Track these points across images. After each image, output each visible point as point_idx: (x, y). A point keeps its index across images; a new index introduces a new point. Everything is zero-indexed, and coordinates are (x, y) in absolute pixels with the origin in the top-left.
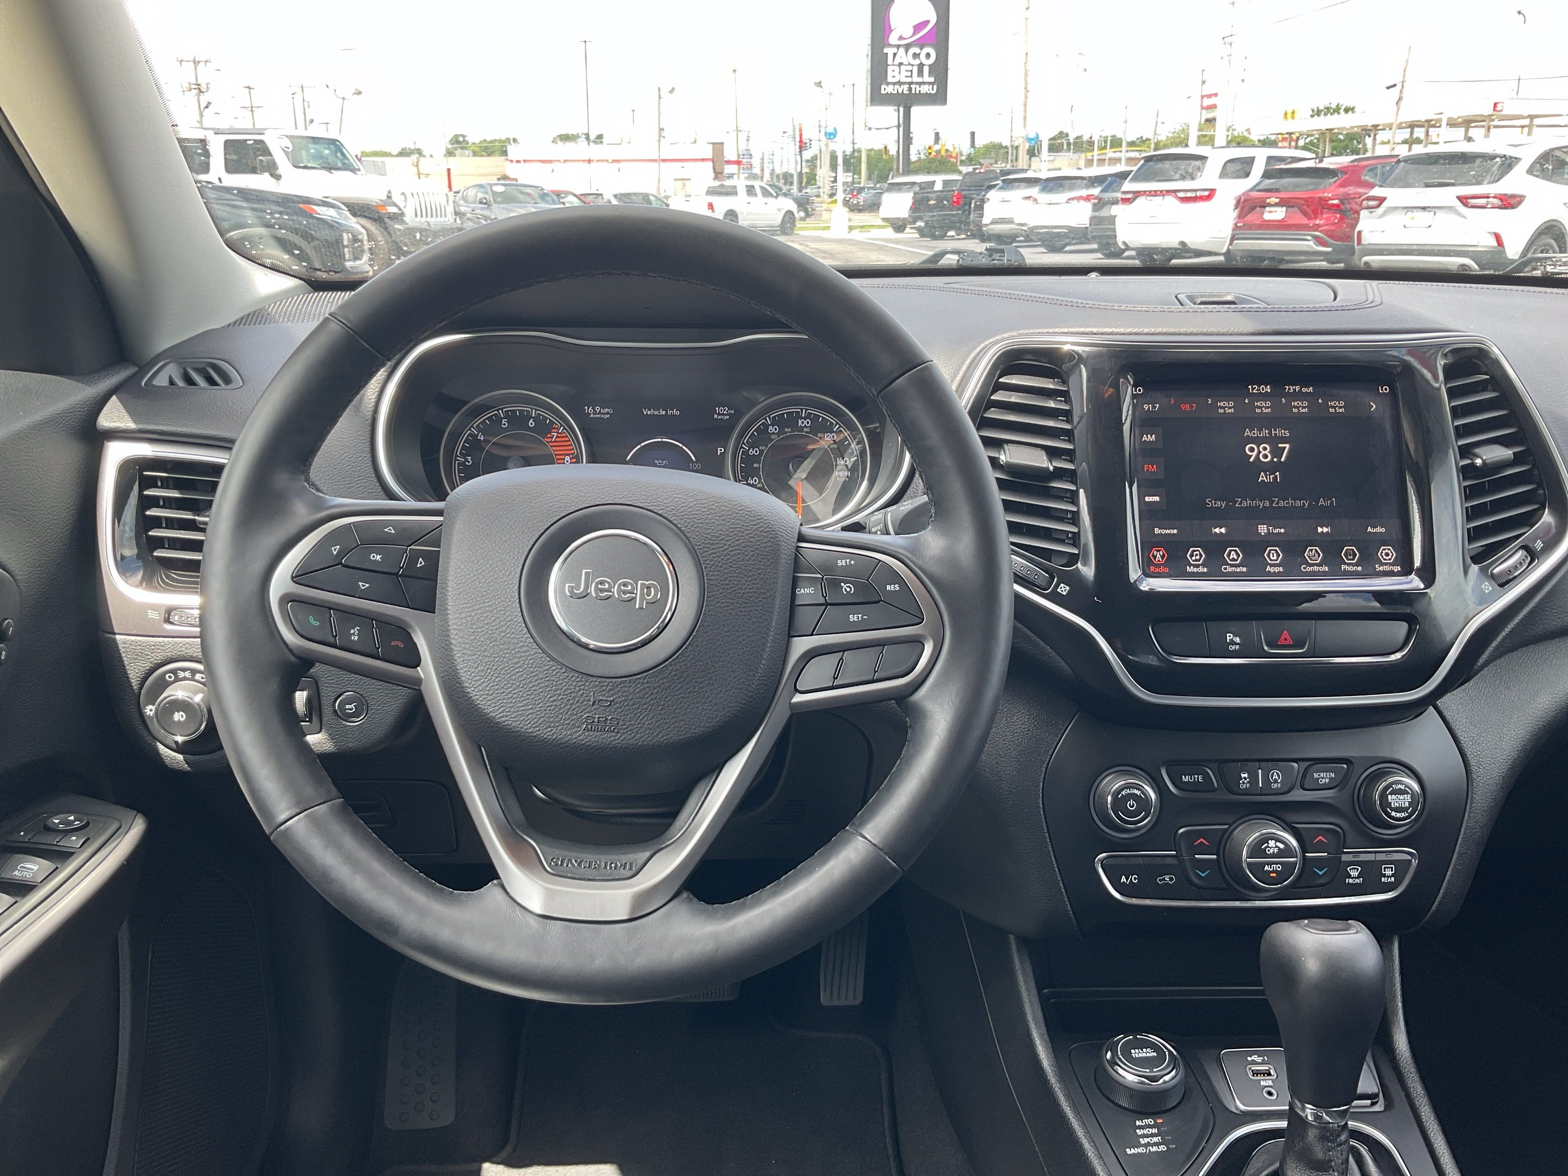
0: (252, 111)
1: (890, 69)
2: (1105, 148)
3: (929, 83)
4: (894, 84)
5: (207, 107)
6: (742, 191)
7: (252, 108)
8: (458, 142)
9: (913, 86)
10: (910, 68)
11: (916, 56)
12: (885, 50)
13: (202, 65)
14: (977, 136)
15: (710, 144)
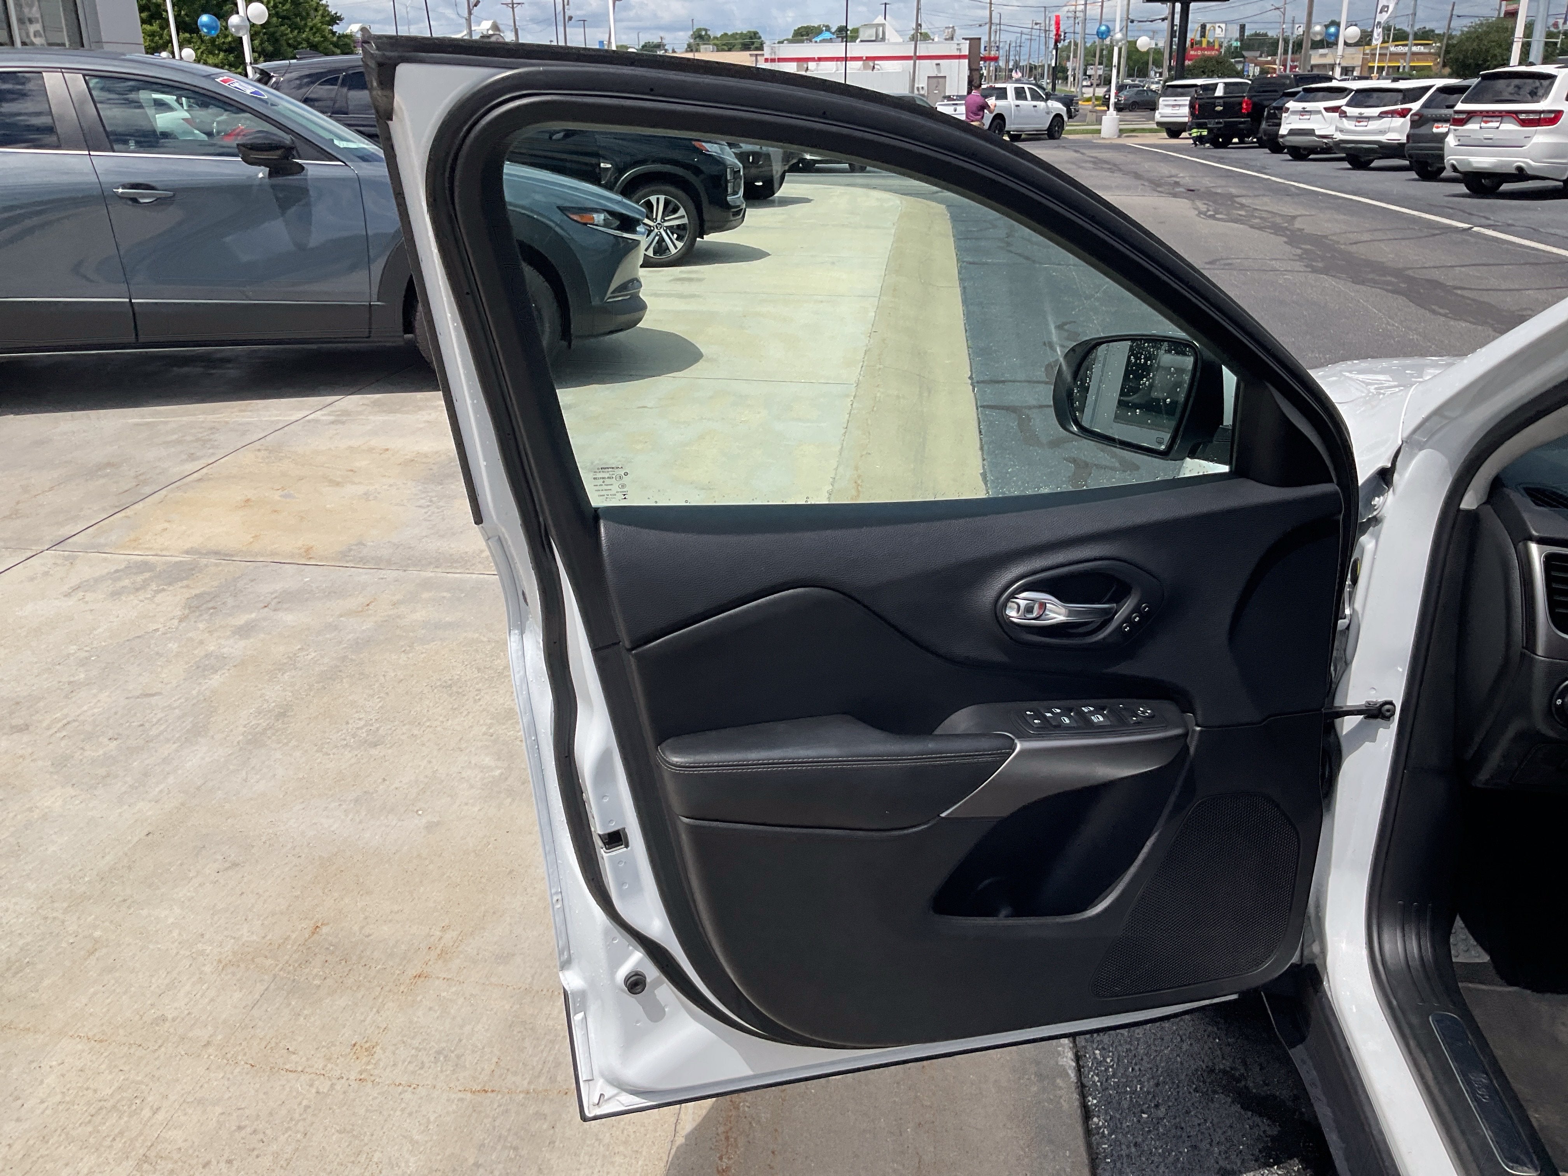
0: (513, 8)
2: (1388, 42)
5: (476, 5)
6: (1011, 93)
7: (513, 4)
8: (701, 37)
14: (1247, 27)
15: (966, 39)
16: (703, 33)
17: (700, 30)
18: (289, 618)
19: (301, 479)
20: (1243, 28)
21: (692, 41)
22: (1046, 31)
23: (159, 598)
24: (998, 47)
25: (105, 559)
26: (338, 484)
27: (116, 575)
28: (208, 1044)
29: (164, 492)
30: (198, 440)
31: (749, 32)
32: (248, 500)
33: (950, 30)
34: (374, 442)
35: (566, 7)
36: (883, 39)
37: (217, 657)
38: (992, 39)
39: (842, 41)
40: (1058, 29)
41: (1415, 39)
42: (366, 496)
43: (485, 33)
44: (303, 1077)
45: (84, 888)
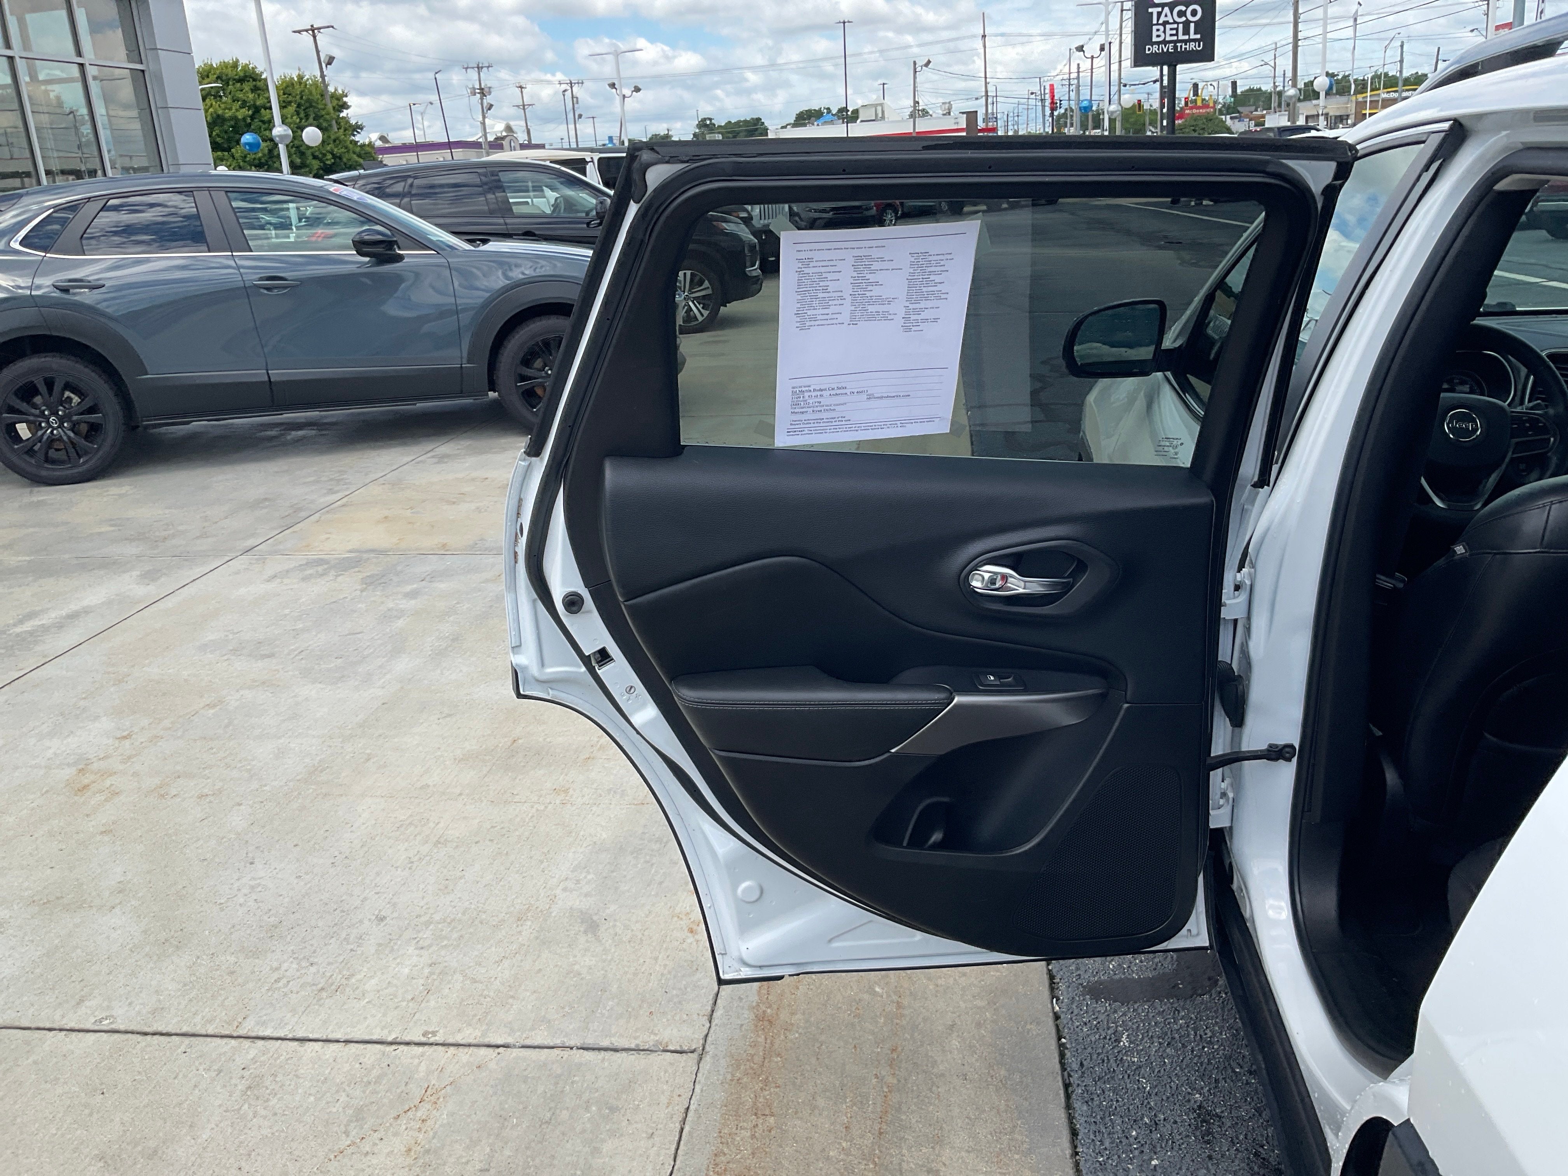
0: (524, 109)
1: (1155, 28)
2: (1379, 89)
3: (1194, 40)
4: (1158, 43)
5: (489, 109)
7: (524, 106)
8: (706, 126)
9: (1179, 45)
10: (1175, 26)
11: (1181, 14)
12: (1150, 10)
13: (485, 69)
14: (1238, 84)
15: (963, 113)
16: (708, 122)
17: (705, 119)
18: (442, 586)
19: (424, 501)
20: (1234, 84)
21: (697, 131)
22: (1042, 100)
23: (340, 579)
24: (996, 118)
25: (289, 559)
26: (454, 503)
27: (301, 568)
28: (460, 794)
29: (317, 515)
30: (331, 480)
31: (752, 119)
32: (386, 517)
33: (947, 106)
34: (475, 474)
35: (576, 106)
36: (883, 118)
37: (396, 610)
38: (990, 111)
39: (843, 123)
40: (1053, 97)
41: (1404, 86)
42: (478, 510)
43: (499, 135)
44: (526, 805)
45: (350, 732)
